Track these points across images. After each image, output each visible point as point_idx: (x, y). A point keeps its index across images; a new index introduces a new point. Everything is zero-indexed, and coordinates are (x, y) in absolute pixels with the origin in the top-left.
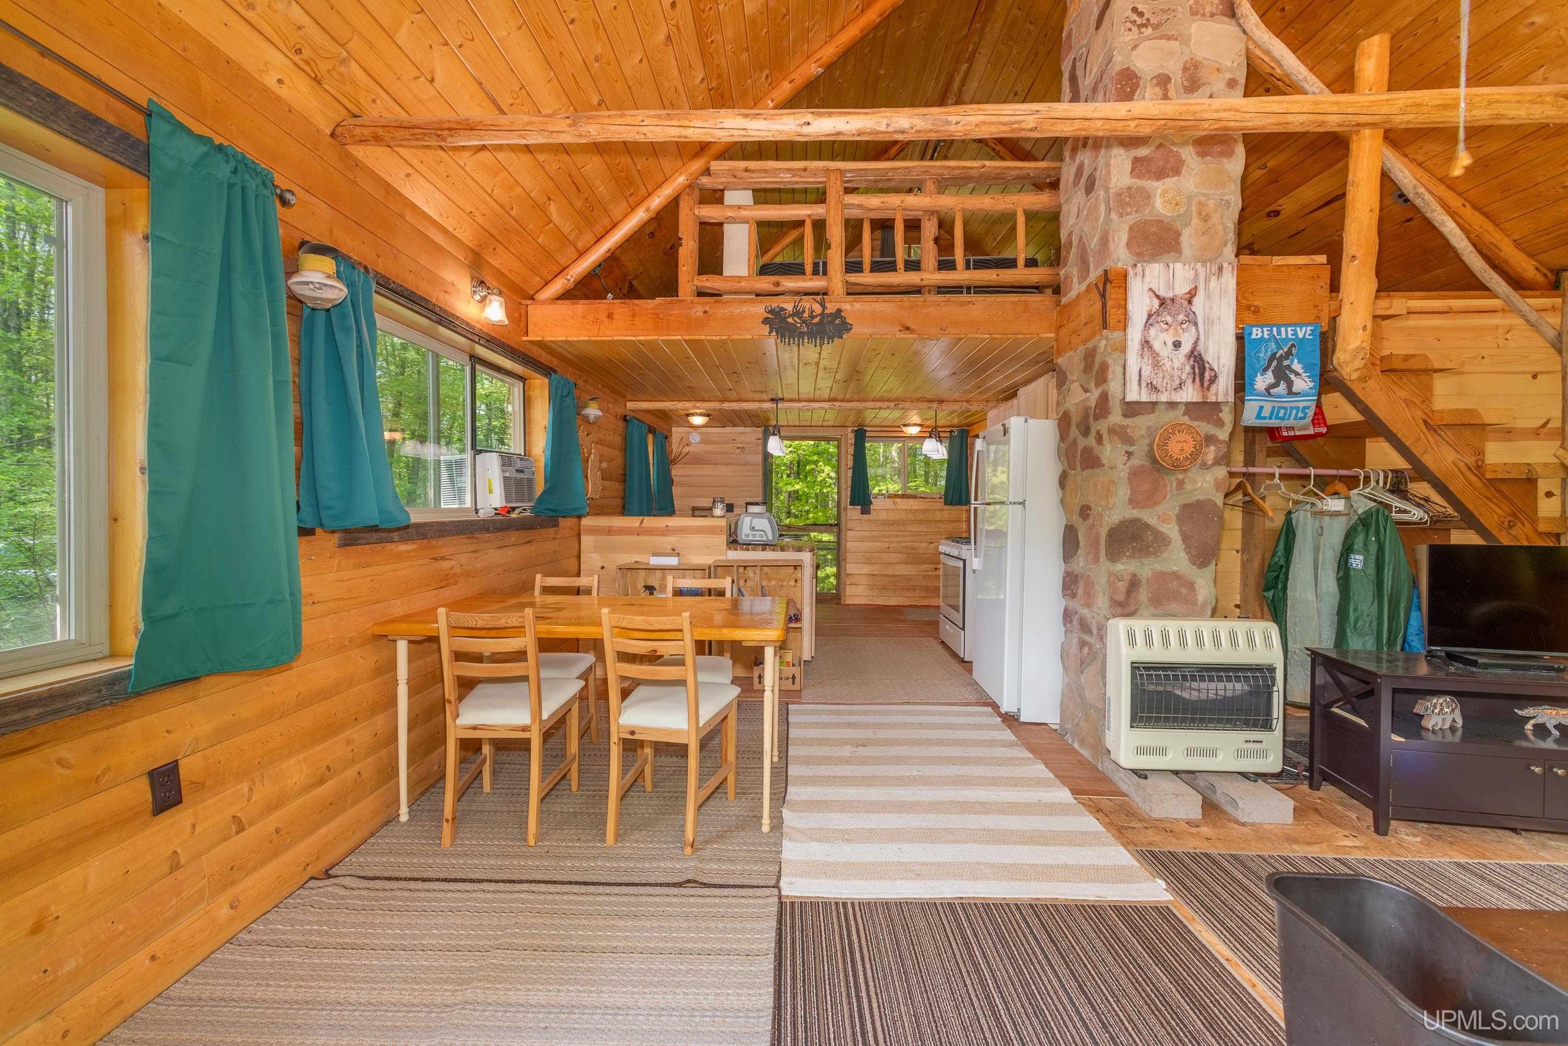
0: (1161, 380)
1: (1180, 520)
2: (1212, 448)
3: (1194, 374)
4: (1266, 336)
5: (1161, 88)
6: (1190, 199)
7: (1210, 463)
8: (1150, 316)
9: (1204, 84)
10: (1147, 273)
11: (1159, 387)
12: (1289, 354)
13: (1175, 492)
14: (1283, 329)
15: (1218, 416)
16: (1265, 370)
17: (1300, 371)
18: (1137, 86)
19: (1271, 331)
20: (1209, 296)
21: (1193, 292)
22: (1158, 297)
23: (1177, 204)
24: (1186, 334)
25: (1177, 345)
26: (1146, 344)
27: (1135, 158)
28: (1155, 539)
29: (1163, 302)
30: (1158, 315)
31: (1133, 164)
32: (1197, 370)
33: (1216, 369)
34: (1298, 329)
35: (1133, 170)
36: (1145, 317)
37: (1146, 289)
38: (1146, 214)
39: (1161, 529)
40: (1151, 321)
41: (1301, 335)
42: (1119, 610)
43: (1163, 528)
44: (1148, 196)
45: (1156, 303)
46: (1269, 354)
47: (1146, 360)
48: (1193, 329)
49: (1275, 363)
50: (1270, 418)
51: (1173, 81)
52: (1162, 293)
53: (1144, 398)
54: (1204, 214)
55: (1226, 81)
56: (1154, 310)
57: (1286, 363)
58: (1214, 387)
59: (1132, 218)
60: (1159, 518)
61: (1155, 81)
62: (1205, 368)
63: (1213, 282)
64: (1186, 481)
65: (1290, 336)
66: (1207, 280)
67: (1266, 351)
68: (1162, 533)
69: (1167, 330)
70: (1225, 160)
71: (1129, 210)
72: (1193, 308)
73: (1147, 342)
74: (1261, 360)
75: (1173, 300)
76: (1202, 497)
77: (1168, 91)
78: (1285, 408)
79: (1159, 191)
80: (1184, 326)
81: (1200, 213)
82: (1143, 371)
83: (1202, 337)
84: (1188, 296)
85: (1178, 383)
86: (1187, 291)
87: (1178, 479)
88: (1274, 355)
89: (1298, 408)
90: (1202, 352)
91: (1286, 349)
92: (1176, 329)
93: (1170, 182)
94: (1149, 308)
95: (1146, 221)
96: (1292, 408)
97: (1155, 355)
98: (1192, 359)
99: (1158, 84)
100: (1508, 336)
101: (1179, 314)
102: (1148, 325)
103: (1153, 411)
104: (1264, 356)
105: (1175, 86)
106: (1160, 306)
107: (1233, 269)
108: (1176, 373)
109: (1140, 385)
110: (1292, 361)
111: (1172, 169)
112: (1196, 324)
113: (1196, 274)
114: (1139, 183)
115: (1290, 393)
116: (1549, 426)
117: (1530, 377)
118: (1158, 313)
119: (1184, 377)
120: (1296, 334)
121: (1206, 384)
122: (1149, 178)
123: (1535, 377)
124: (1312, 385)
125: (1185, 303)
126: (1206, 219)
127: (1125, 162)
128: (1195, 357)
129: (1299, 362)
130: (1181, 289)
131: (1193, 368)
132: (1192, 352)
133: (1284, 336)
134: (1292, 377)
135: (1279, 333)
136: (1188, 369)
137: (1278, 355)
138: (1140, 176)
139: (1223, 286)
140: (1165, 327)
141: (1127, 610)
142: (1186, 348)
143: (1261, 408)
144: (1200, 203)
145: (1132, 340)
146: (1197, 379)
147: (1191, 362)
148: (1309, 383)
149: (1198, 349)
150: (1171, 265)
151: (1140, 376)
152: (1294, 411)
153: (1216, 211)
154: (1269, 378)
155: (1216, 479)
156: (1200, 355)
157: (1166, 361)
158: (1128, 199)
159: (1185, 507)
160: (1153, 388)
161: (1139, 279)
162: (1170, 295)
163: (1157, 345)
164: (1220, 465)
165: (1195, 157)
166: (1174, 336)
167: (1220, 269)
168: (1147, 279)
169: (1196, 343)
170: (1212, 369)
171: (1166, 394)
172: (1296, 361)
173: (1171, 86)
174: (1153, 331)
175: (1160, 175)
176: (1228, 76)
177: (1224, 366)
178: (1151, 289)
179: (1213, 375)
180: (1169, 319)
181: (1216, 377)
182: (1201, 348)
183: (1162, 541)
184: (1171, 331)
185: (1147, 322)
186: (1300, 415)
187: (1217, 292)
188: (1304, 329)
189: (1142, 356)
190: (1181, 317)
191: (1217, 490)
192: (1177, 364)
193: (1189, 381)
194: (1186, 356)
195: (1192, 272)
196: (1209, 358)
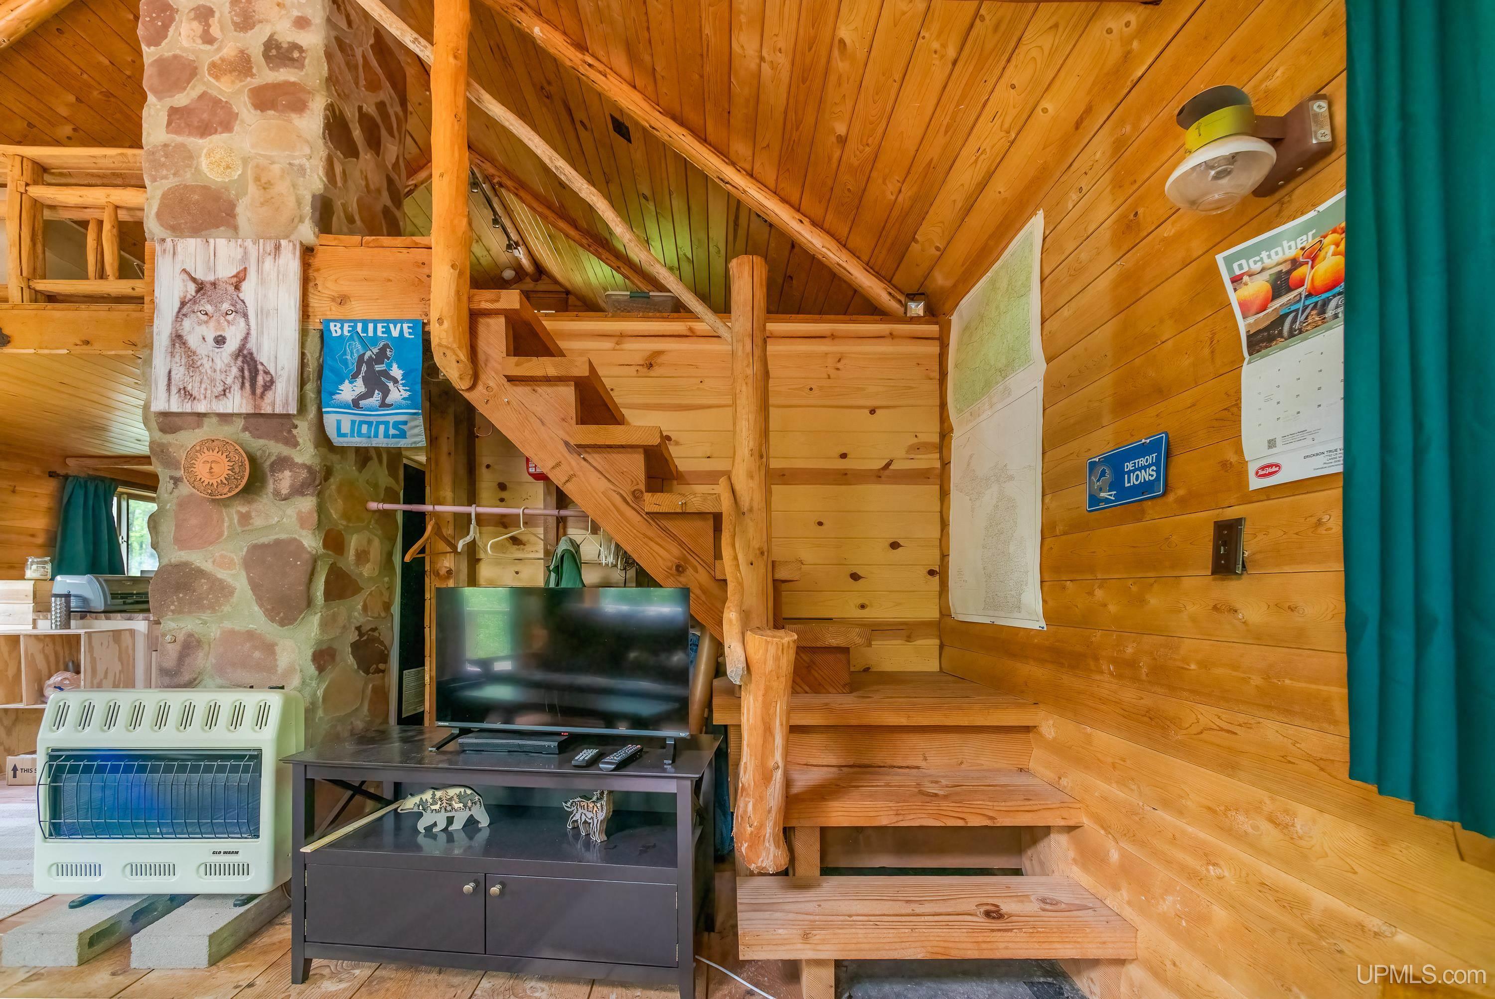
0: (197, 385)
1: (248, 564)
2: (287, 473)
3: (243, 377)
4: (346, 333)
5: (200, 22)
6: (245, 161)
7: (285, 491)
8: (183, 304)
9: (260, 22)
10: (179, 249)
11: (195, 393)
12: (381, 356)
13: (239, 530)
14: (371, 326)
15: (290, 432)
16: (355, 376)
17: (399, 378)
18: (172, 20)
19: (355, 327)
20: (262, 281)
21: (242, 275)
22: (194, 280)
23: (228, 167)
24: (233, 328)
25: (220, 341)
26: (178, 339)
27: (172, 107)
28: (211, 588)
29: (200, 287)
30: (195, 303)
31: (169, 116)
32: (247, 373)
33: (272, 372)
34: (391, 326)
35: (169, 124)
36: (177, 305)
37: (178, 269)
38: (188, 178)
39: (219, 576)
40: (185, 310)
41: (395, 333)
42: (167, 680)
43: (222, 574)
44: (189, 156)
45: (192, 288)
46: (356, 356)
47: (177, 359)
48: (242, 322)
49: (364, 368)
50: (352, 436)
51: (217, 15)
52: (199, 275)
53: (175, 407)
54: (263, 180)
55: (293, 19)
56: (189, 297)
57: (378, 368)
58: (269, 395)
59: (171, 182)
60: (214, 562)
61: (192, 15)
62: (257, 371)
63: (268, 263)
64: (253, 514)
65: (379, 334)
66: (260, 261)
67: (352, 353)
68: (221, 581)
69: (206, 322)
70: (294, 117)
71: (165, 172)
72: (241, 295)
73: (179, 337)
74: (350, 365)
75: (214, 284)
76: (283, 536)
77: (209, 26)
78: (369, 424)
79: (205, 151)
80: (230, 318)
81: (257, 179)
82: (173, 373)
83: (253, 332)
84: (235, 280)
85: (221, 388)
86: (234, 272)
87: (239, 512)
88: (361, 357)
89: (386, 423)
90: (254, 351)
91: (376, 351)
92: (218, 322)
93: (218, 139)
94: (182, 295)
95: (186, 187)
96: (379, 423)
97: (190, 354)
98: (240, 359)
99: (196, 18)
100: (839, 365)
101: (222, 302)
102: (180, 315)
103: (199, 425)
104: (352, 359)
105: (220, 22)
106: (197, 292)
107: (295, 248)
108: (219, 377)
109: (169, 389)
110: (390, 366)
111: (221, 123)
112: (245, 315)
113: (245, 253)
114: (179, 139)
115: (383, 405)
116: (891, 467)
117: (867, 411)
118: (194, 301)
119: (229, 381)
120: (388, 331)
121: (259, 391)
122: (190, 134)
123: (873, 412)
124: (406, 394)
125: (231, 289)
126: (266, 187)
127: (161, 113)
128: (245, 357)
129: (400, 368)
130: (225, 271)
131: (242, 370)
132: (240, 350)
133: (371, 334)
134: (391, 385)
135: (365, 329)
136: (235, 371)
137: (366, 357)
138: (177, 132)
139: (282, 269)
140: (205, 318)
141: (176, 680)
142: (233, 344)
143: (339, 423)
144: (257, 166)
145: (159, 334)
146: (247, 385)
147: (239, 362)
148: (403, 392)
149: (248, 346)
150: (212, 241)
151: (169, 379)
152: (382, 428)
153: (282, 177)
154: (359, 386)
155: (299, 514)
156: (251, 354)
157: (205, 361)
158: (163, 159)
159: (256, 548)
160: (187, 394)
161: (169, 257)
162: (211, 278)
163: (193, 341)
164: (302, 494)
165: (252, 111)
166: (216, 330)
167: (278, 248)
168: (180, 257)
169: (246, 339)
170: (267, 372)
171: (204, 402)
172: (395, 366)
173: (214, 22)
174: (187, 323)
175: (205, 130)
176: (296, 13)
177: (283, 368)
178: (184, 270)
179: (268, 378)
180: (209, 308)
181: (272, 382)
182: (252, 345)
183: (222, 590)
184: (212, 324)
185: (179, 312)
186: (392, 431)
187: (273, 275)
188: (399, 326)
189: (172, 355)
190: (226, 306)
191: (302, 526)
192: (219, 365)
193: (236, 387)
194: (231, 355)
195: (240, 251)
196: (264, 357)
